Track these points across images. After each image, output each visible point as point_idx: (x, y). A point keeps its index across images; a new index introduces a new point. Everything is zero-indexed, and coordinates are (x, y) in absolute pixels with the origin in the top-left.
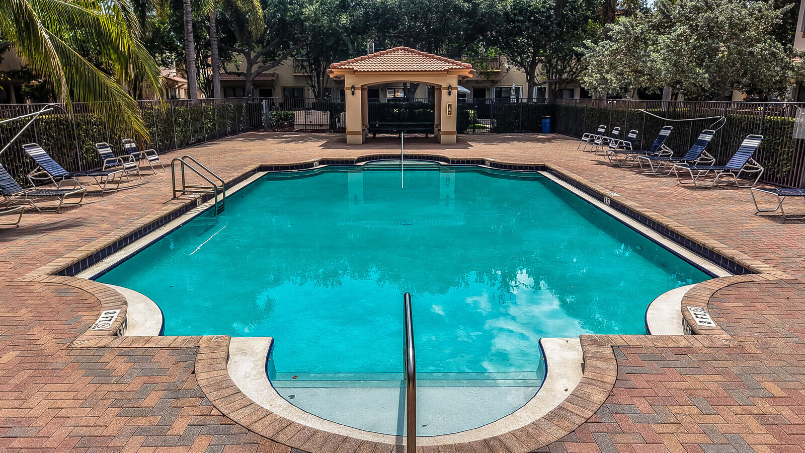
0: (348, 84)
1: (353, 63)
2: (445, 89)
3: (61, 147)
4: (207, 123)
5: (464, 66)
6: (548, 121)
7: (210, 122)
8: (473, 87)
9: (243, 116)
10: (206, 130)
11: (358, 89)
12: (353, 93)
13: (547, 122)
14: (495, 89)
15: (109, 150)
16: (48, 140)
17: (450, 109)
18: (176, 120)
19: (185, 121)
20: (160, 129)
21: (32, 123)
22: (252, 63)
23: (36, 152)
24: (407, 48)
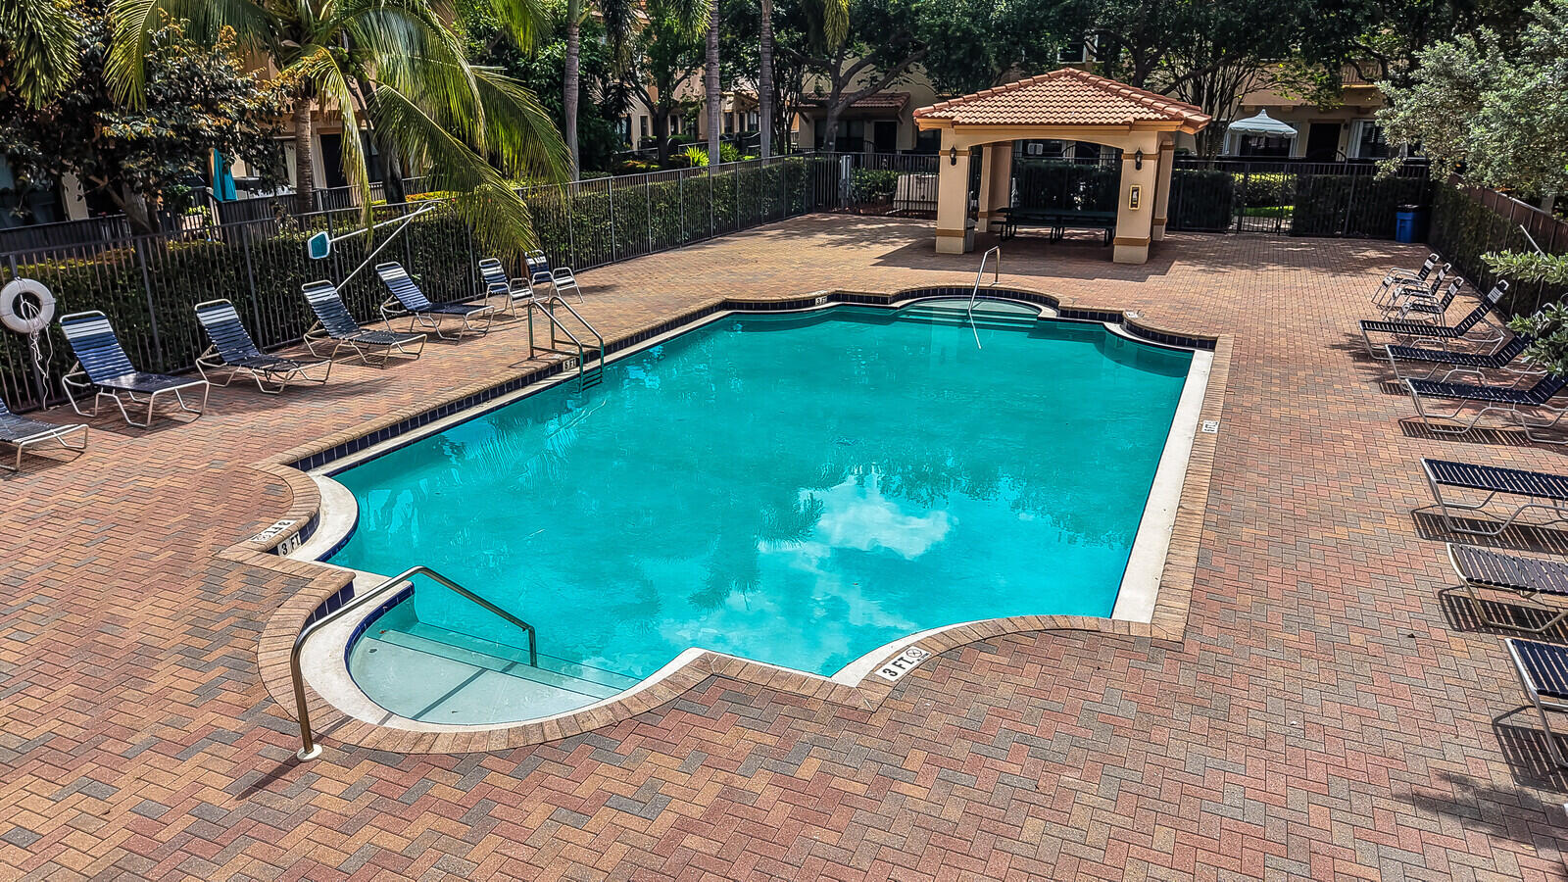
0: (946, 145)
1: (959, 106)
2: (1129, 156)
3: (446, 260)
4: (718, 205)
5: (1168, 114)
6: (1409, 216)
7: (725, 202)
8: (1309, 120)
9: (802, 186)
10: (716, 218)
11: (963, 153)
12: (954, 162)
13: (1407, 220)
14: (1362, 124)
15: (499, 269)
16: (426, 251)
17: (1135, 196)
18: (654, 205)
19: (672, 206)
20: (621, 223)
21: (403, 229)
22: (841, 84)
23: (393, 274)
24: (1078, 71)
